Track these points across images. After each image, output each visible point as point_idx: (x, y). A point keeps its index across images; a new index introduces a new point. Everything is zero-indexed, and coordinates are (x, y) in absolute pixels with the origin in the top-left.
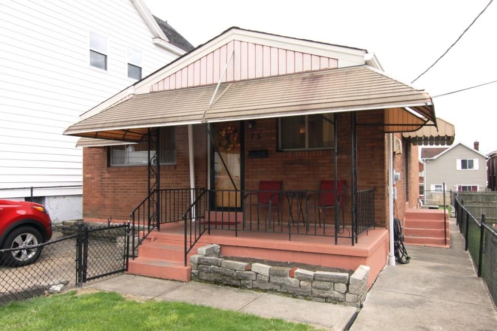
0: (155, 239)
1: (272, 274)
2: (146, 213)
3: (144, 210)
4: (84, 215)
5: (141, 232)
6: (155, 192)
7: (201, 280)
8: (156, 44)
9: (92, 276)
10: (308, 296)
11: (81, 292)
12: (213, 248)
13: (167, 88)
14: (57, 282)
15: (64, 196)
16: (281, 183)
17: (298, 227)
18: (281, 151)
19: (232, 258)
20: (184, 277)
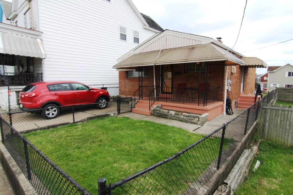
0: (141, 102)
1: (176, 114)
2: (138, 94)
3: (137, 93)
4: (120, 94)
5: (136, 100)
6: (141, 87)
7: (154, 116)
8: (145, 28)
9: (122, 112)
10: (186, 122)
11: (119, 116)
12: (159, 106)
13: (144, 52)
14: (112, 113)
15: (113, 87)
16: (185, 84)
17: (189, 100)
18: (186, 72)
19: (165, 109)
20: (149, 114)
